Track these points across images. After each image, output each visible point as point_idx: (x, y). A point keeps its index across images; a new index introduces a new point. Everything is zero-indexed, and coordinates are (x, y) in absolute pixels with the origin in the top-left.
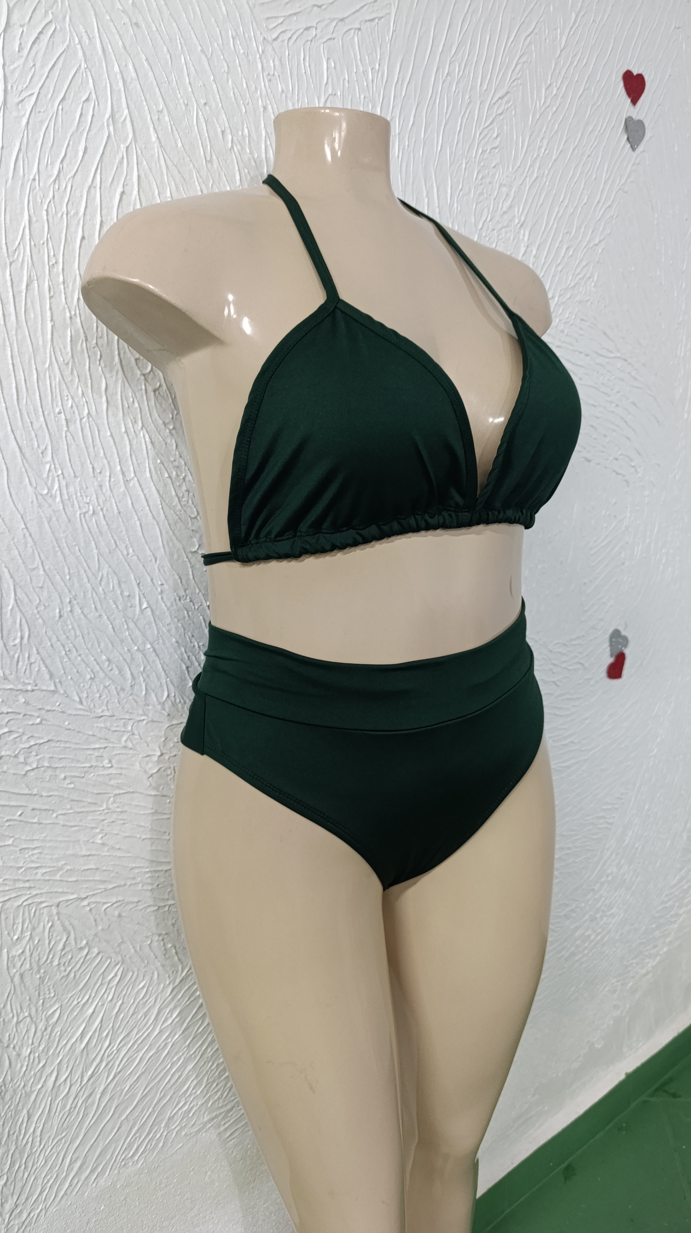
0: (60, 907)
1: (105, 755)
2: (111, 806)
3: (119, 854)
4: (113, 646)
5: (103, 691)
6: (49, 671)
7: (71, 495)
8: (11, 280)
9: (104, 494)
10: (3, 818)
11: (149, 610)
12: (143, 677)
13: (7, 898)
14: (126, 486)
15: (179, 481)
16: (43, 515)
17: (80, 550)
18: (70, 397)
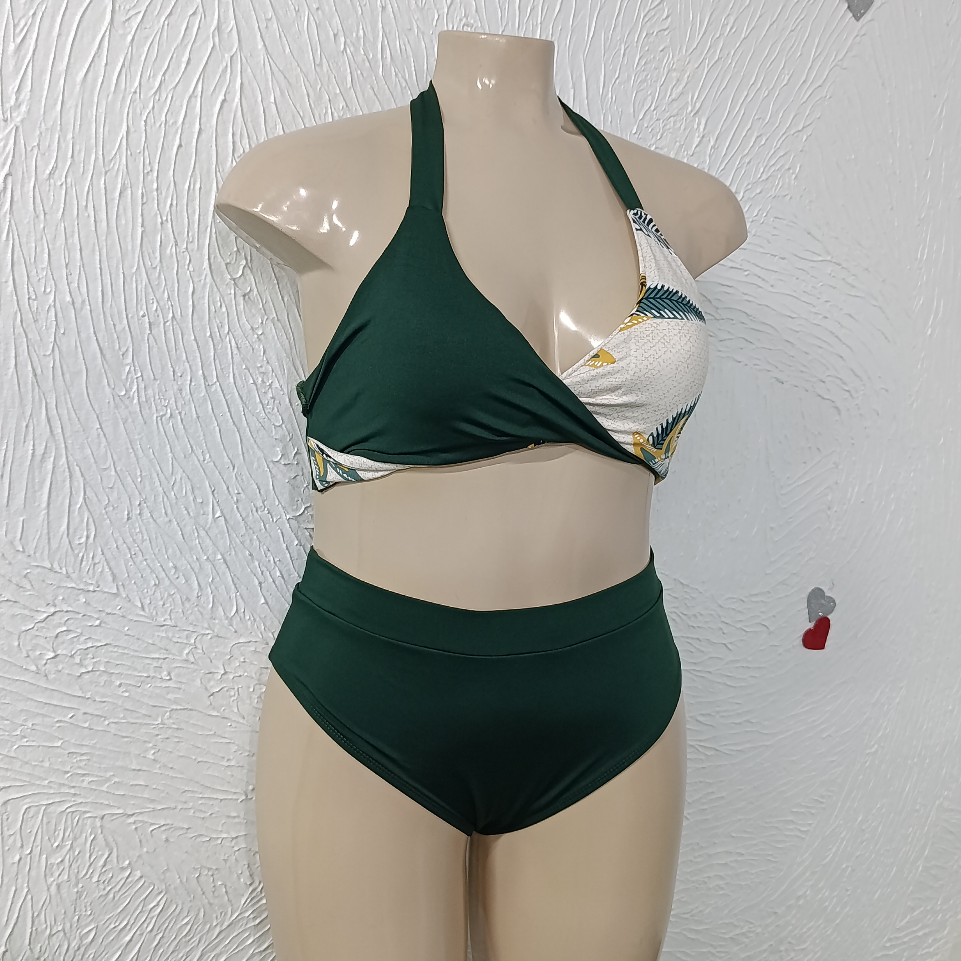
0: (104, 820)
1: (163, 666)
2: (166, 721)
3: (171, 773)
4: (181, 553)
5: (167, 599)
6: (113, 573)
7: (149, 398)
8: (105, 188)
9: (183, 398)
10: (55, 718)
11: (222, 518)
12: (211, 589)
13: (51, 801)
14: (207, 391)
15: (265, 388)
16: (119, 416)
17: (154, 454)
18: (155, 300)
